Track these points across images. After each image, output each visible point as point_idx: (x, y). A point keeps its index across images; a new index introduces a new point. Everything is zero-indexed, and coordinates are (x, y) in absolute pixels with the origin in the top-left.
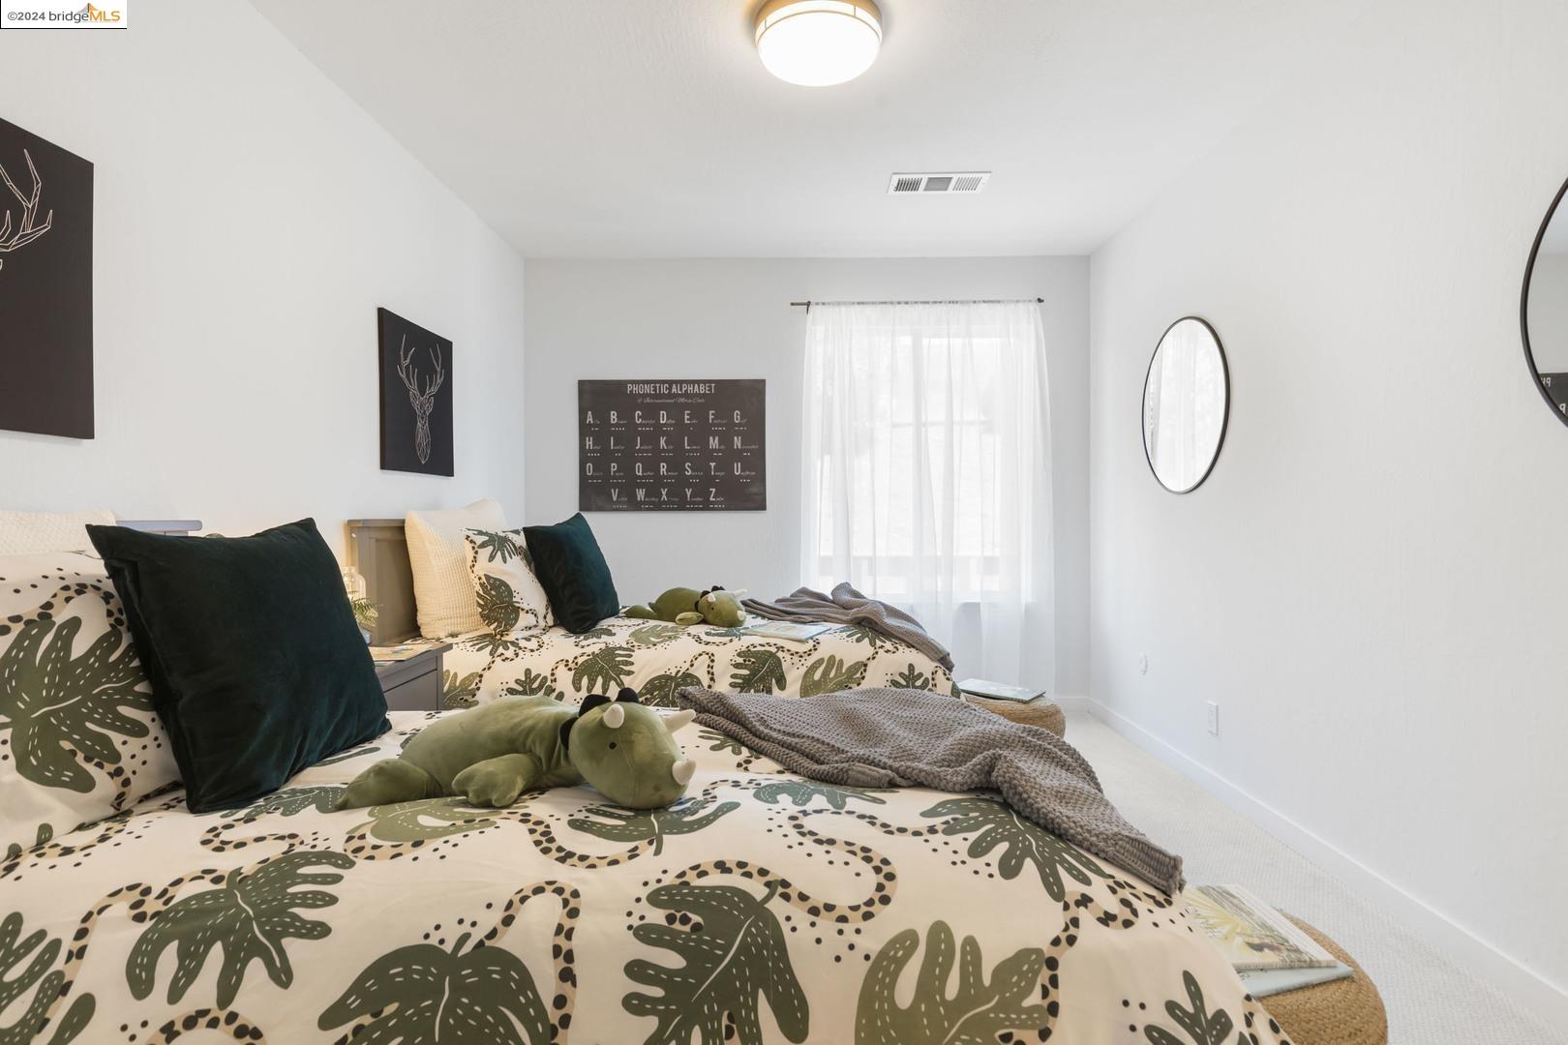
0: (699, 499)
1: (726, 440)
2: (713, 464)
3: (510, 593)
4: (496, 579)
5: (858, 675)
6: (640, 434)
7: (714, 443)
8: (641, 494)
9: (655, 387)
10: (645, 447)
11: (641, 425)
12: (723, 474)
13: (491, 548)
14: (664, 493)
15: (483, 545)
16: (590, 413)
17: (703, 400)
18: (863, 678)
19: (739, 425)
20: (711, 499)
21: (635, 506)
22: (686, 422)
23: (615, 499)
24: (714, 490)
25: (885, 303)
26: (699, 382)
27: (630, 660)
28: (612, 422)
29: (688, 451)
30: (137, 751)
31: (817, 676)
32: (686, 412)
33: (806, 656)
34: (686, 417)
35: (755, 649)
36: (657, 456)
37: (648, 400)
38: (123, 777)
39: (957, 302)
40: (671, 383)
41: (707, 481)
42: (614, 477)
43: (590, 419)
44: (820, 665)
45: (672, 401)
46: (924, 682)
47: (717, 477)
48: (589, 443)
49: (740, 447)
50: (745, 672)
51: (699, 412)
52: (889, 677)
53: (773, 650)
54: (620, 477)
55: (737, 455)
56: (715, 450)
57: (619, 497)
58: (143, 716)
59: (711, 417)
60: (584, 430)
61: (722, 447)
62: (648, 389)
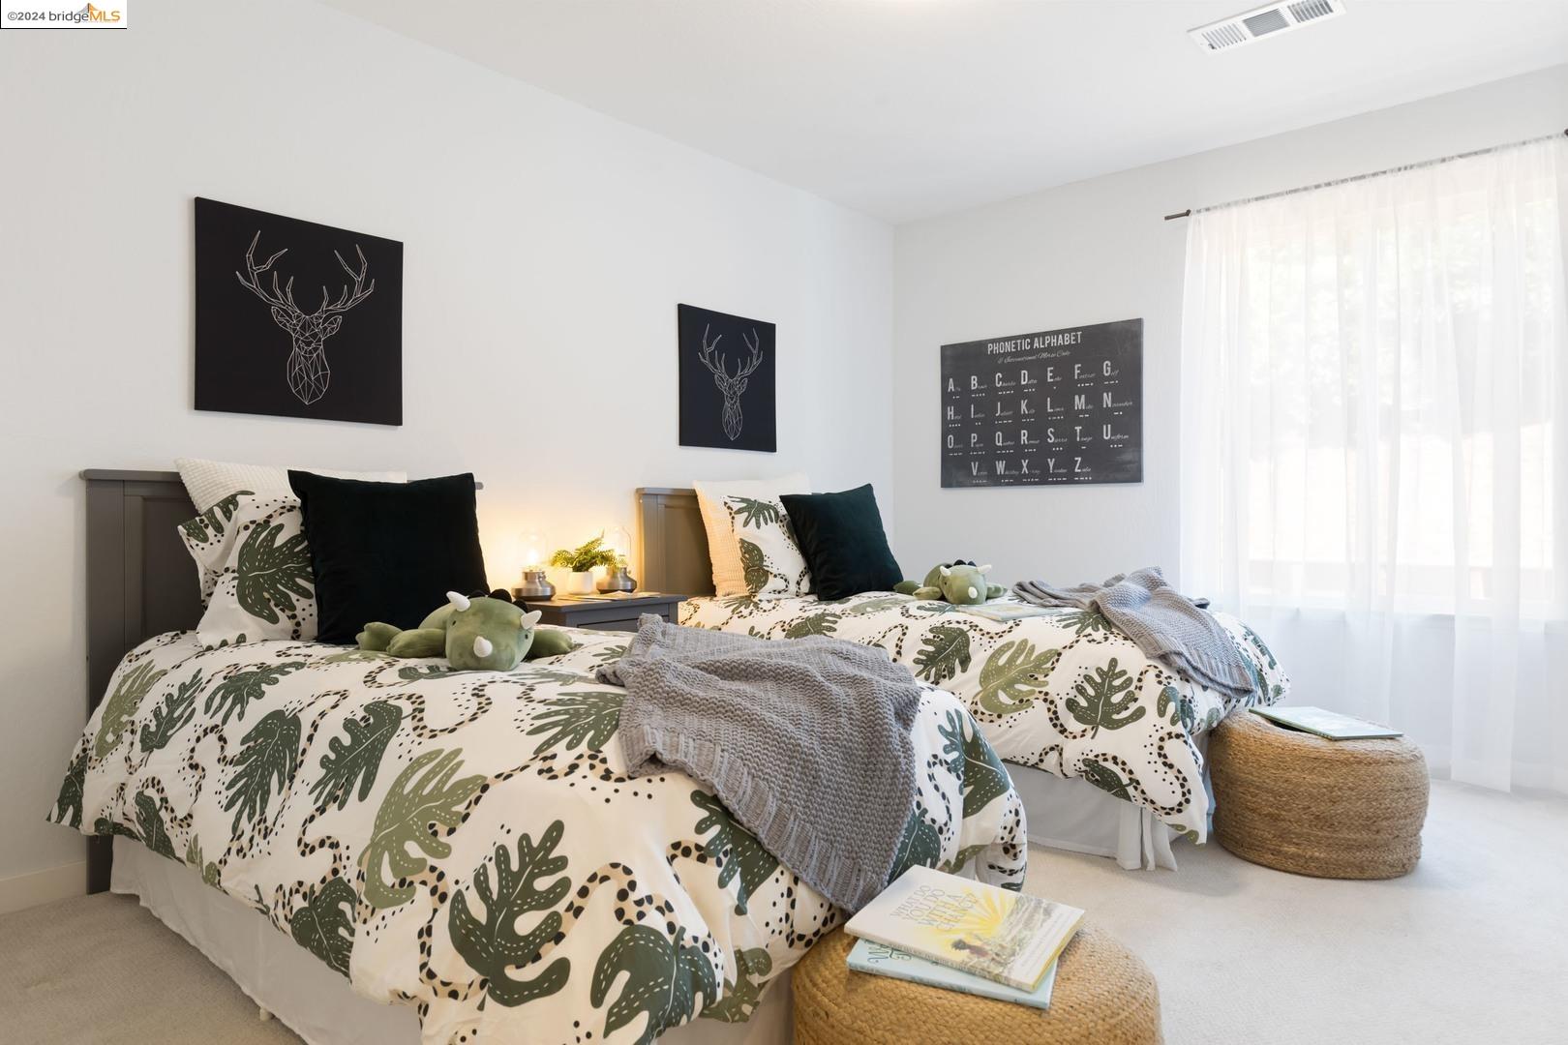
0: (1062, 471)
1: (1094, 398)
2: (1078, 428)
3: (761, 557)
4: (749, 543)
5: (1049, 665)
6: (1002, 398)
7: (1080, 402)
8: (1000, 467)
9: (1016, 344)
10: (1005, 414)
11: (1002, 389)
12: (1090, 439)
13: (746, 514)
14: (1025, 465)
15: (739, 511)
16: (951, 380)
17: (1067, 353)
18: (1053, 669)
19: (1110, 378)
20: (1076, 470)
21: (995, 481)
22: (1049, 380)
23: (975, 474)
24: (1080, 459)
25: (1296, 191)
26: (1062, 332)
27: (834, 626)
28: (973, 388)
29: (1052, 414)
30: (306, 607)
31: (1002, 661)
32: (1049, 369)
33: (996, 638)
34: (1049, 374)
35: (950, 626)
36: (1018, 422)
37: (1009, 360)
38: (296, 620)
39: (1412, 167)
40: (1032, 336)
41: (1073, 448)
42: (975, 449)
43: (951, 387)
44: (1010, 648)
45: (1034, 357)
46: (1125, 682)
47: (1082, 443)
48: (951, 413)
49: (1110, 406)
50: (931, 649)
51: (1063, 366)
52: (1083, 672)
53: (966, 628)
54: (981, 449)
55: (1106, 415)
56: (1082, 411)
57: (978, 471)
58: (310, 587)
59: (1077, 372)
60: (947, 399)
61: (1090, 407)
62: (1009, 347)
